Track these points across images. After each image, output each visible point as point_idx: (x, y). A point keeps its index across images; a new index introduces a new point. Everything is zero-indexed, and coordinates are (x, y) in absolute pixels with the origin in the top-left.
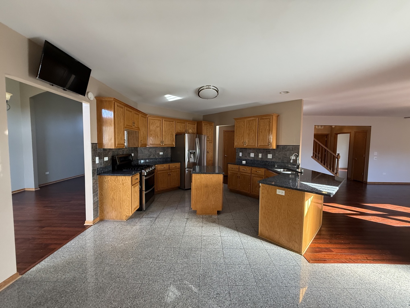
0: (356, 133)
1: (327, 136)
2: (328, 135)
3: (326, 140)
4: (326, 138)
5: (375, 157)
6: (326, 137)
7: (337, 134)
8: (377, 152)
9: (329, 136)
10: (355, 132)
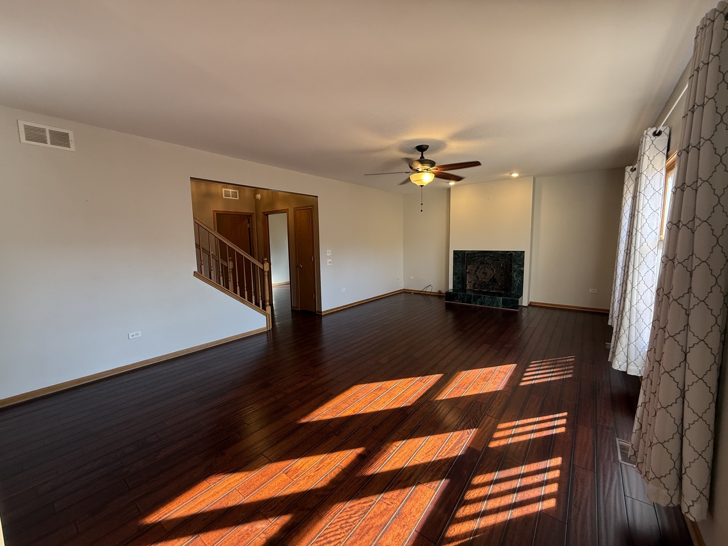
0: (296, 210)
1: (248, 217)
2: (251, 216)
3: (249, 228)
4: (249, 223)
5: (330, 260)
6: (247, 220)
7: (266, 215)
8: (330, 251)
9: (254, 218)
10: (294, 208)
